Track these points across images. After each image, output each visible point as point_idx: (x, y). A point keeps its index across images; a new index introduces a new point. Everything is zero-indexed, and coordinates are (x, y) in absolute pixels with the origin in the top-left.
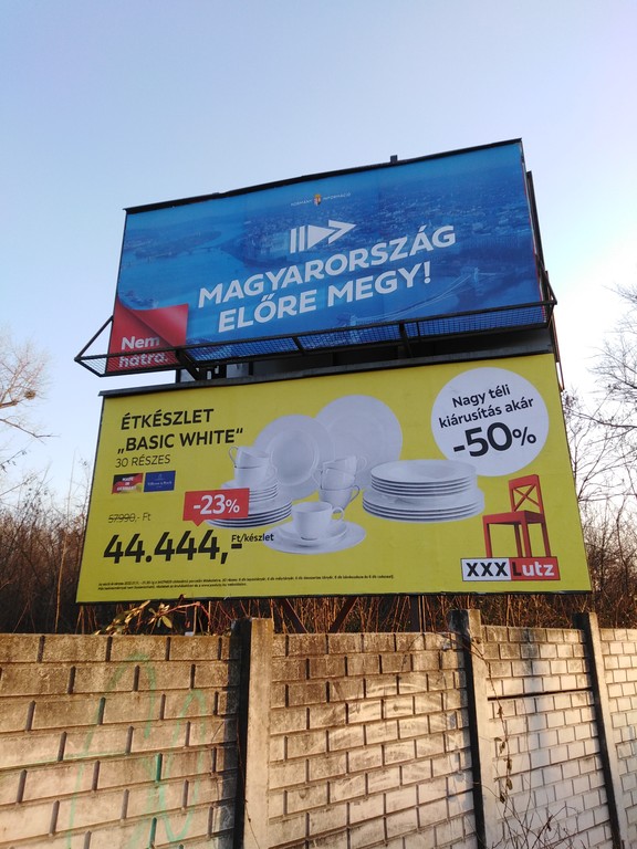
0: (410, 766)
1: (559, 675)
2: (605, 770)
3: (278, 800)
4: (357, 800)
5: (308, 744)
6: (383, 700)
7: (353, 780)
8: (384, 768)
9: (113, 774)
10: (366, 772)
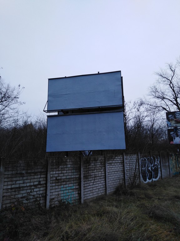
1: (118, 161)
2: (124, 173)
3: (84, 172)
4: (92, 173)
5: (87, 167)
6: (95, 163)
7: (91, 171)
8: (95, 170)
9: (70, 168)
10: (93, 170)
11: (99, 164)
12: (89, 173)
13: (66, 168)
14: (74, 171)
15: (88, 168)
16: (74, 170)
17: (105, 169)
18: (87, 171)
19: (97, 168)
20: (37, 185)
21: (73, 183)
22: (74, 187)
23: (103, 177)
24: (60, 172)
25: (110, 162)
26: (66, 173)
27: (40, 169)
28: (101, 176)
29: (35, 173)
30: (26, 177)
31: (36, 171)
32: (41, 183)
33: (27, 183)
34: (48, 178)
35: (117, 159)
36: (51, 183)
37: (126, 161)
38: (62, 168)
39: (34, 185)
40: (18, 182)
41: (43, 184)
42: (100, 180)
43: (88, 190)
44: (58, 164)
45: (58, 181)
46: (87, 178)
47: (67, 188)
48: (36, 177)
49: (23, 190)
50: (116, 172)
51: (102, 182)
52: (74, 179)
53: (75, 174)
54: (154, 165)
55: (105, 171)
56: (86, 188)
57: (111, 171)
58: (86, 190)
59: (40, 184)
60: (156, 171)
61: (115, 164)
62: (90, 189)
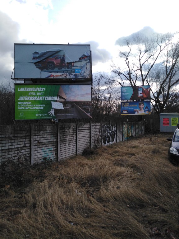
1: (86, 128)
2: (90, 138)
3: (60, 137)
6: (68, 129)
8: (68, 135)
9: (49, 134)
11: (72, 130)
12: (64, 138)
13: (46, 133)
14: (53, 136)
15: (63, 133)
17: (76, 134)
18: (62, 136)
19: (70, 134)
20: (23, 147)
21: (52, 146)
22: (53, 149)
23: (74, 140)
24: (41, 136)
25: (80, 129)
26: (46, 137)
27: (25, 134)
29: (21, 137)
30: (14, 140)
31: (22, 135)
32: (27, 145)
33: (14, 145)
34: (32, 141)
36: (34, 146)
37: (92, 128)
38: (42, 133)
39: (21, 147)
40: (7, 145)
41: (28, 146)
43: (63, 151)
44: (40, 130)
45: (39, 144)
46: (62, 142)
47: (47, 150)
48: (21, 140)
49: (12, 151)
50: (84, 137)
51: (73, 145)
52: (53, 142)
53: (53, 138)
54: (112, 132)
55: (76, 136)
56: (61, 149)
57: (81, 136)
58: (62, 151)
59: (25, 146)
60: (113, 136)
61: (84, 130)
62: (65, 151)
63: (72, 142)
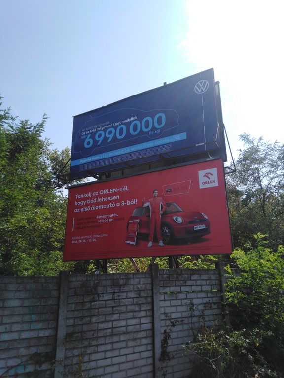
0: (124, 314)
1: (201, 286)
3: (71, 321)
4: (101, 323)
5: (83, 306)
7: (100, 317)
8: (113, 314)
9: (17, 311)
10: (105, 315)
12: (90, 323)
13: (3, 308)
14: (34, 317)
15: (89, 309)
16: (32, 316)
17: (153, 309)
18: (83, 318)
19: (123, 309)
23: (143, 333)
25: (172, 289)
28: (138, 332)
35: (198, 282)
42: (130, 343)
46: (82, 340)
51: (137, 349)
52: (32, 342)
53: (34, 326)
55: (153, 317)
61: (191, 296)
63: (134, 339)
